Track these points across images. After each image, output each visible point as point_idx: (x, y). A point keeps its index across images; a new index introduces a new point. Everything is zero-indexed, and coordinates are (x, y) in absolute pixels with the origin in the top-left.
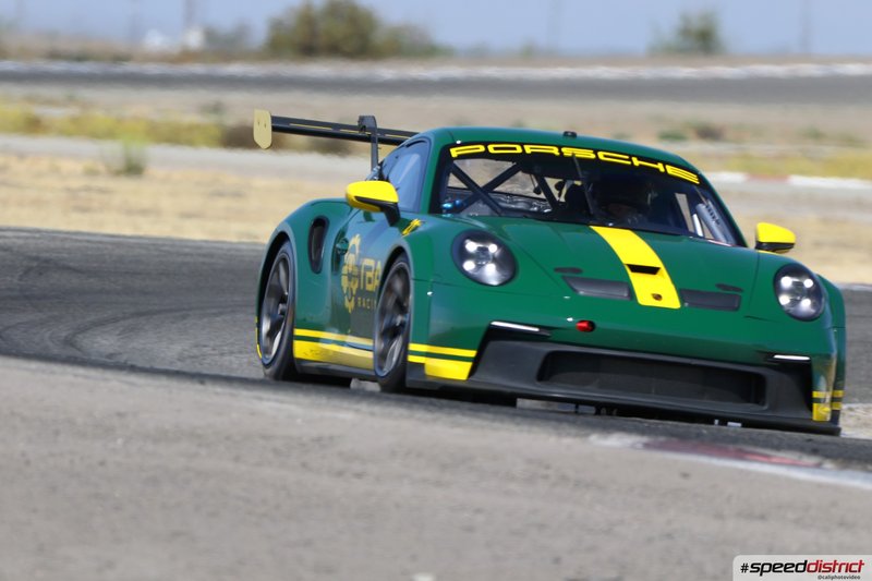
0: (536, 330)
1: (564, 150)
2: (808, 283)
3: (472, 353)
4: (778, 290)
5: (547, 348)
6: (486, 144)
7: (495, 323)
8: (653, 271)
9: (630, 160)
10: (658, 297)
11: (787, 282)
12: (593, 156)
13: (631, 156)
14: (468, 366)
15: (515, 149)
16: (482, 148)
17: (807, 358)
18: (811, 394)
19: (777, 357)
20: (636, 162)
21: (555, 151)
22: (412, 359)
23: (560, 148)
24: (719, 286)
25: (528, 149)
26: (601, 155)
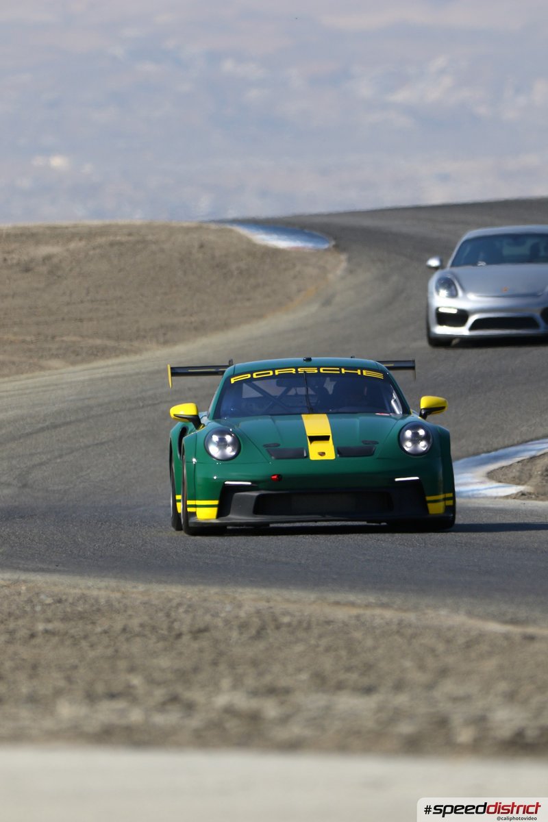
0: (249, 483)
1: (299, 370)
2: (422, 432)
3: (216, 502)
4: (400, 439)
5: (255, 494)
6: (252, 373)
7: (226, 483)
8: (326, 438)
9: (340, 371)
10: (322, 454)
11: (408, 434)
12: (316, 371)
13: (341, 368)
14: (215, 510)
15: (269, 373)
16: (249, 376)
17: (417, 478)
18: (425, 499)
19: (397, 480)
20: (343, 371)
21: (294, 371)
22: (190, 510)
23: (296, 368)
24: (363, 442)
25: (277, 372)
26: (321, 370)
